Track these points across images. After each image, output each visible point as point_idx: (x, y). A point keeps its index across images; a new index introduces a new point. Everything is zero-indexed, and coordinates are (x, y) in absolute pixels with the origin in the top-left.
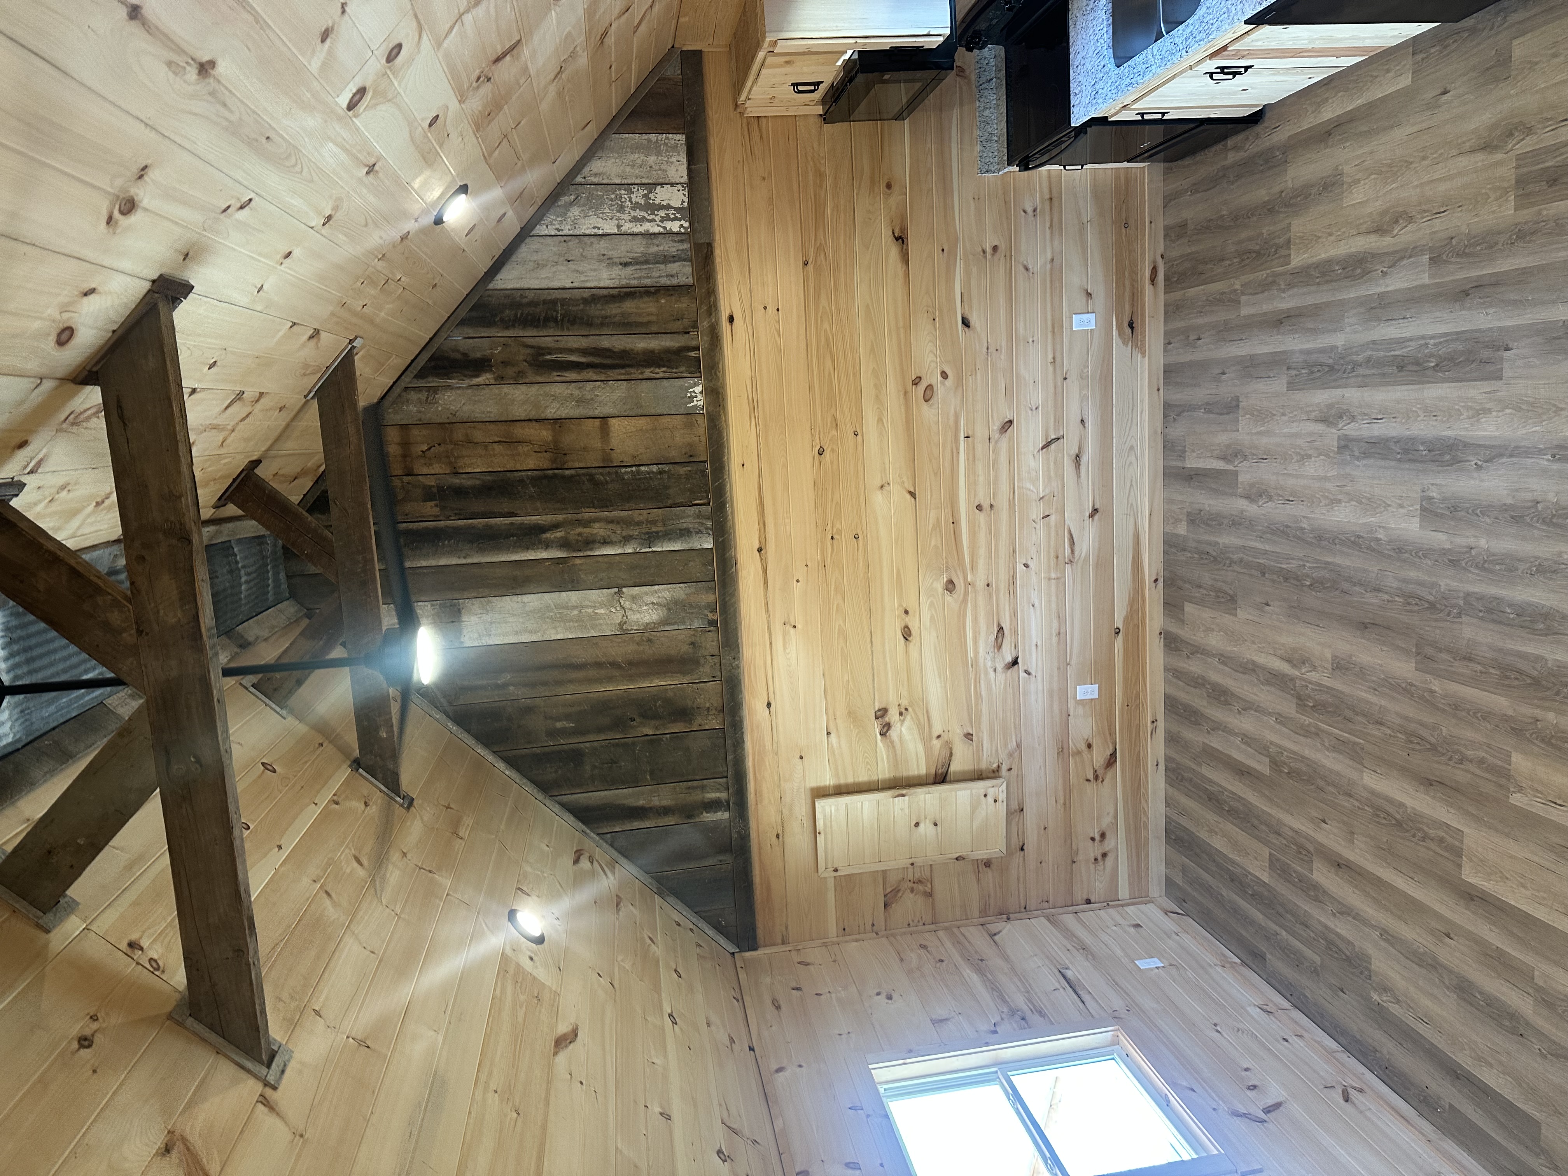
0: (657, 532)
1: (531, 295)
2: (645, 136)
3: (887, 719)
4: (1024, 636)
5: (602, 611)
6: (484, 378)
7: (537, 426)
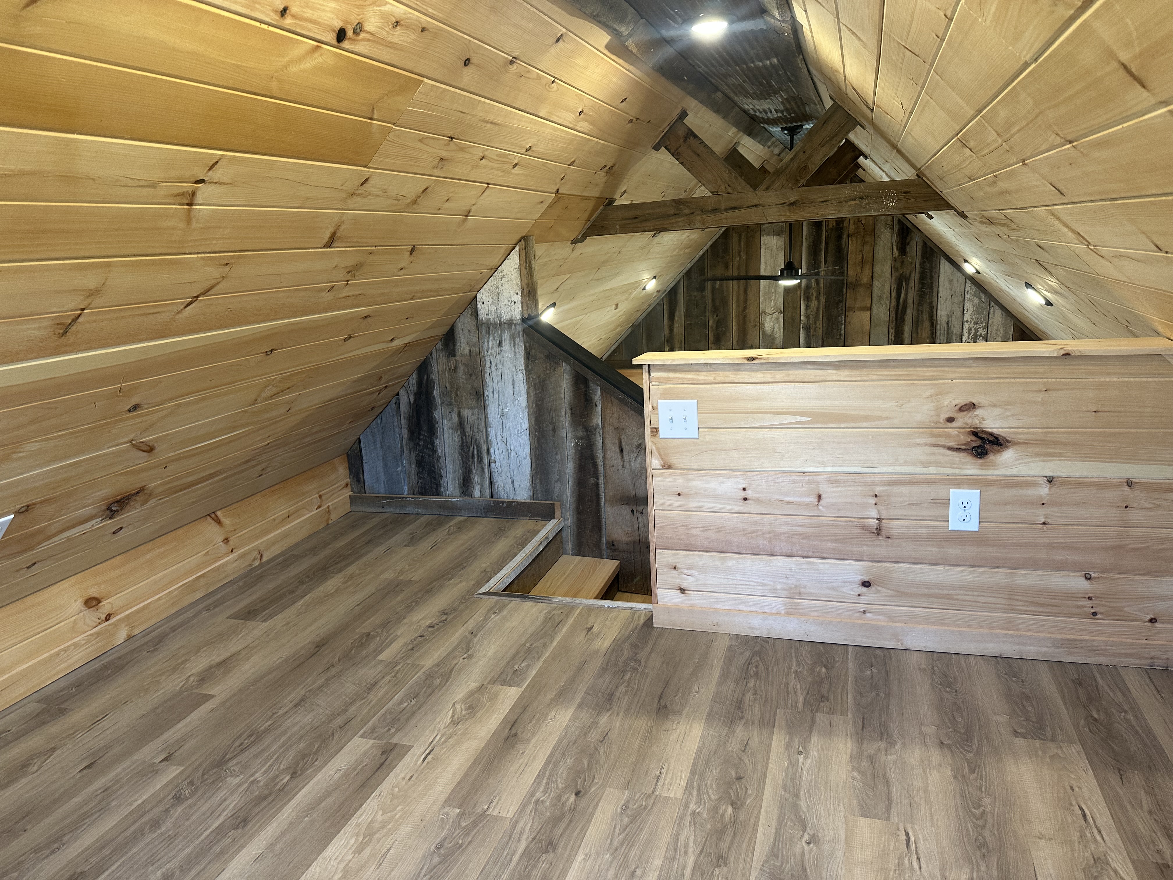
1: (936, 277)
5: (772, 303)
6: (896, 252)
7: (870, 276)
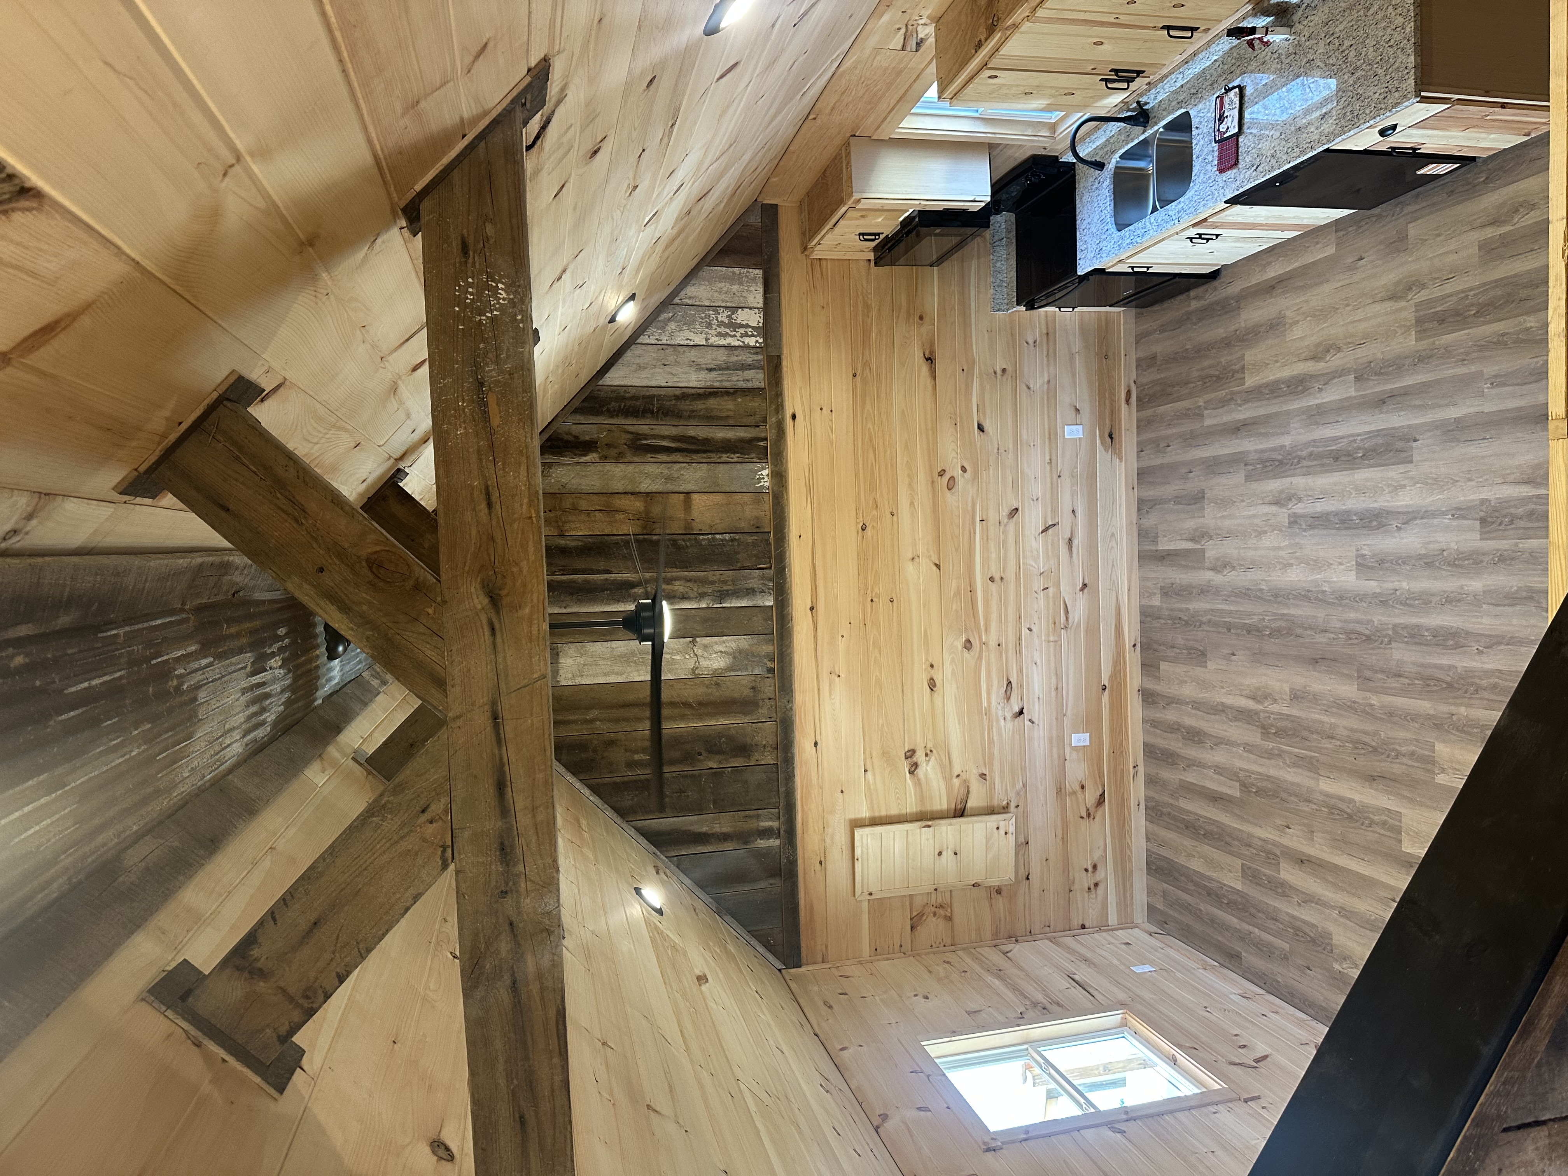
0: (727, 591)
1: (633, 391)
2: (731, 270)
3: (915, 759)
4: (1028, 689)
5: (678, 657)
6: (592, 457)
7: (632, 498)
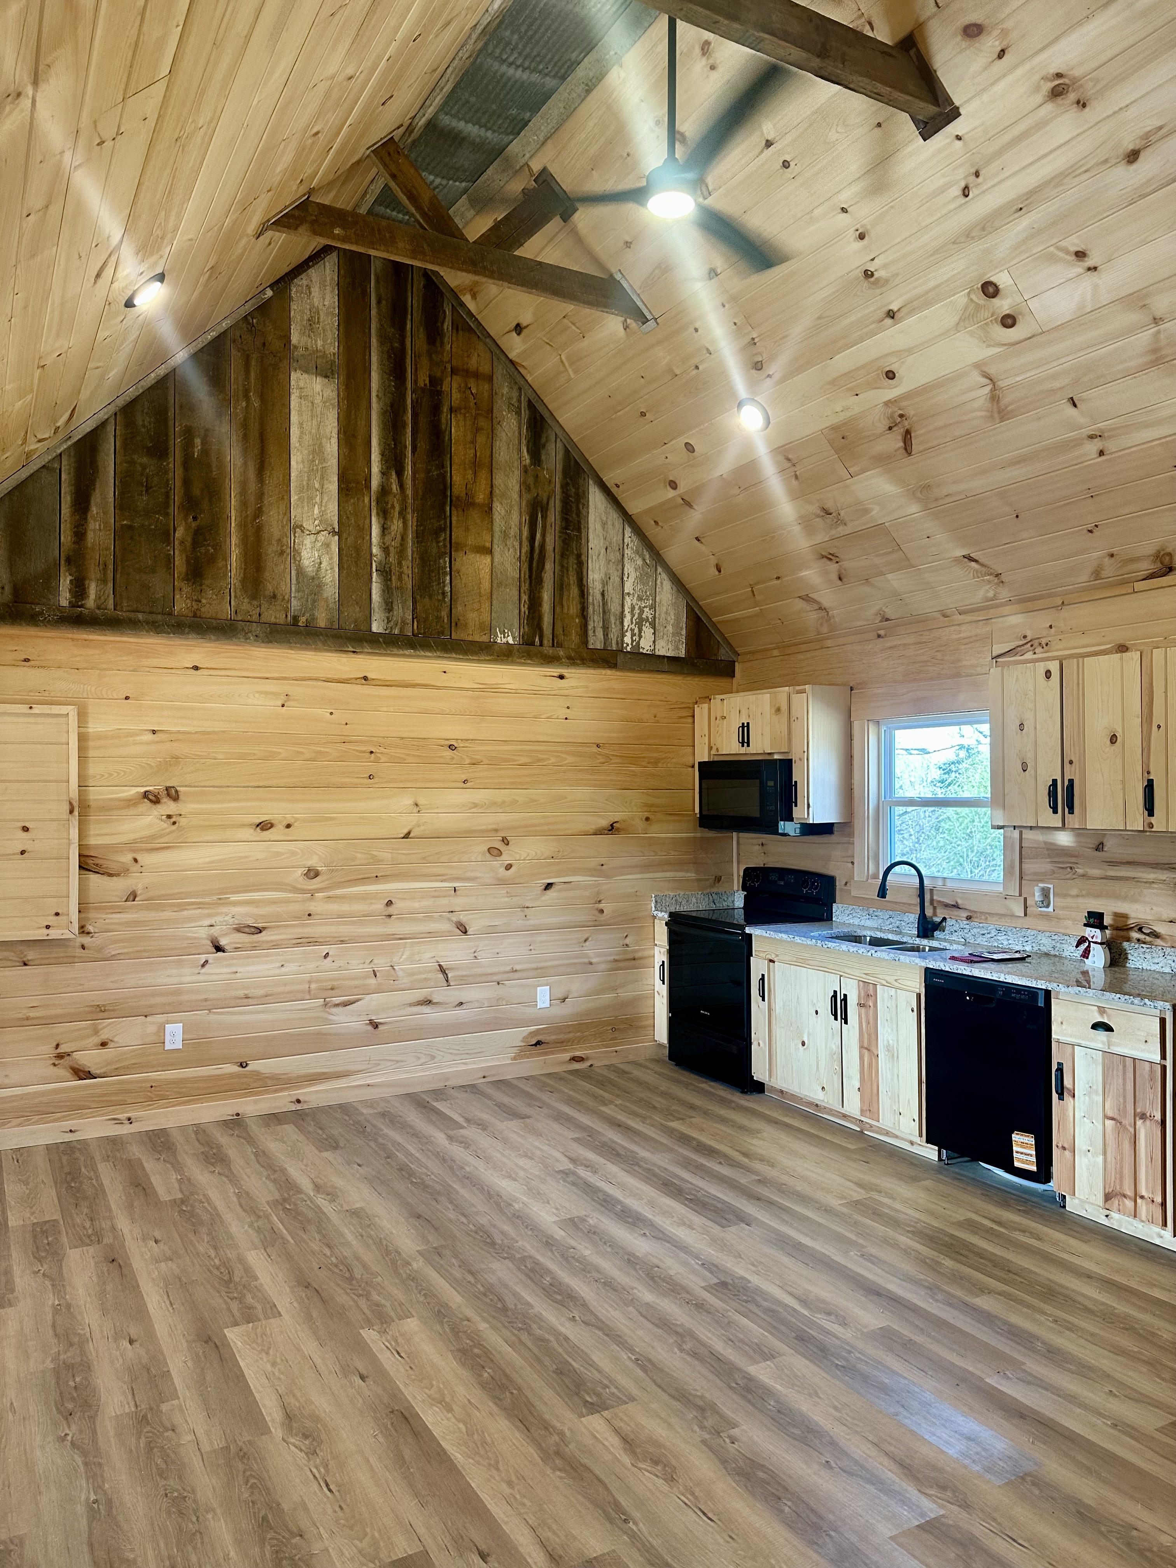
0: (390, 580)
1: (584, 512)
2: (684, 626)
3: (165, 800)
4: (248, 957)
5: (316, 511)
6: (526, 456)
